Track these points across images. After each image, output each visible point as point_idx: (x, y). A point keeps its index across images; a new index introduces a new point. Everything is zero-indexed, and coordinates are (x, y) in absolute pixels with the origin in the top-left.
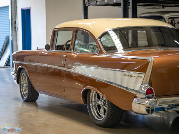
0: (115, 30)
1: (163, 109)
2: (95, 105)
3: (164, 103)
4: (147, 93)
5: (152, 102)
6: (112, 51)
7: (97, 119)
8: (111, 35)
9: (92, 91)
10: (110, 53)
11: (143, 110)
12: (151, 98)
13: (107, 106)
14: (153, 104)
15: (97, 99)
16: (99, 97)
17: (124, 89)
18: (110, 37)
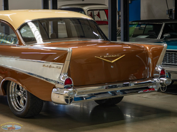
0: (34, 22)
1: (82, 98)
2: (15, 96)
3: (83, 92)
4: (66, 83)
5: (70, 92)
6: (32, 42)
7: (17, 110)
8: (31, 27)
9: (12, 82)
10: (29, 44)
11: (62, 100)
12: (70, 88)
13: (27, 96)
14: (72, 93)
15: (16, 90)
16: (18, 88)
17: (45, 80)
18: (30, 29)
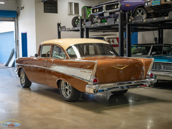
0: (76, 45)
1: (103, 91)
2: (64, 89)
3: (104, 87)
4: (94, 82)
5: (96, 87)
6: (74, 57)
7: (65, 97)
8: (74, 48)
9: (63, 81)
10: (73, 58)
11: (92, 91)
12: (96, 84)
13: (71, 89)
14: (98, 88)
15: (65, 85)
16: (66, 84)
17: (81, 80)
18: (73, 49)
